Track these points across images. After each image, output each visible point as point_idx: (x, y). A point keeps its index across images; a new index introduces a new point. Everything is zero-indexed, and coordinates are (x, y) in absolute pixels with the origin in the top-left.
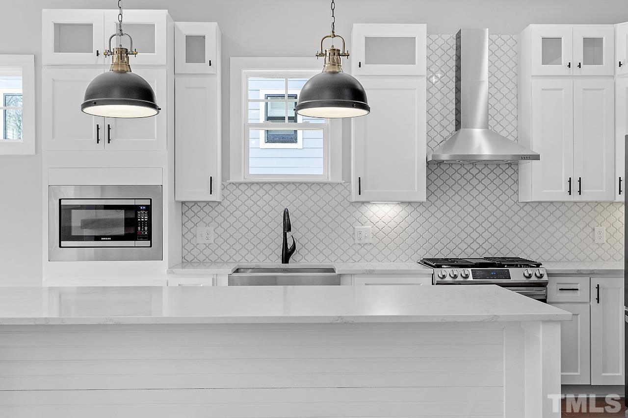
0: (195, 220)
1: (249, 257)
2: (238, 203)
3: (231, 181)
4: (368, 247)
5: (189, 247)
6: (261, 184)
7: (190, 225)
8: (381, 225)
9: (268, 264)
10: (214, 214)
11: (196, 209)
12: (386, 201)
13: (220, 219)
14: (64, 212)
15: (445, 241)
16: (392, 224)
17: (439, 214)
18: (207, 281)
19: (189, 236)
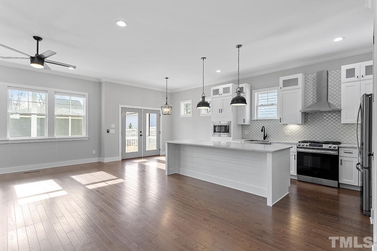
0: (245, 129)
1: (259, 138)
2: (254, 125)
3: (252, 119)
4: (288, 137)
5: (243, 135)
6: (262, 120)
7: (243, 130)
8: (292, 131)
9: (261, 140)
10: (249, 127)
11: (245, 126)
12: (294, 124)
13: (250, 129)
14: (215, 127)
15: (314, 136)
16: (296, 130)
17: (311, 128)
18: (240, 142)
19: (243, 132)
